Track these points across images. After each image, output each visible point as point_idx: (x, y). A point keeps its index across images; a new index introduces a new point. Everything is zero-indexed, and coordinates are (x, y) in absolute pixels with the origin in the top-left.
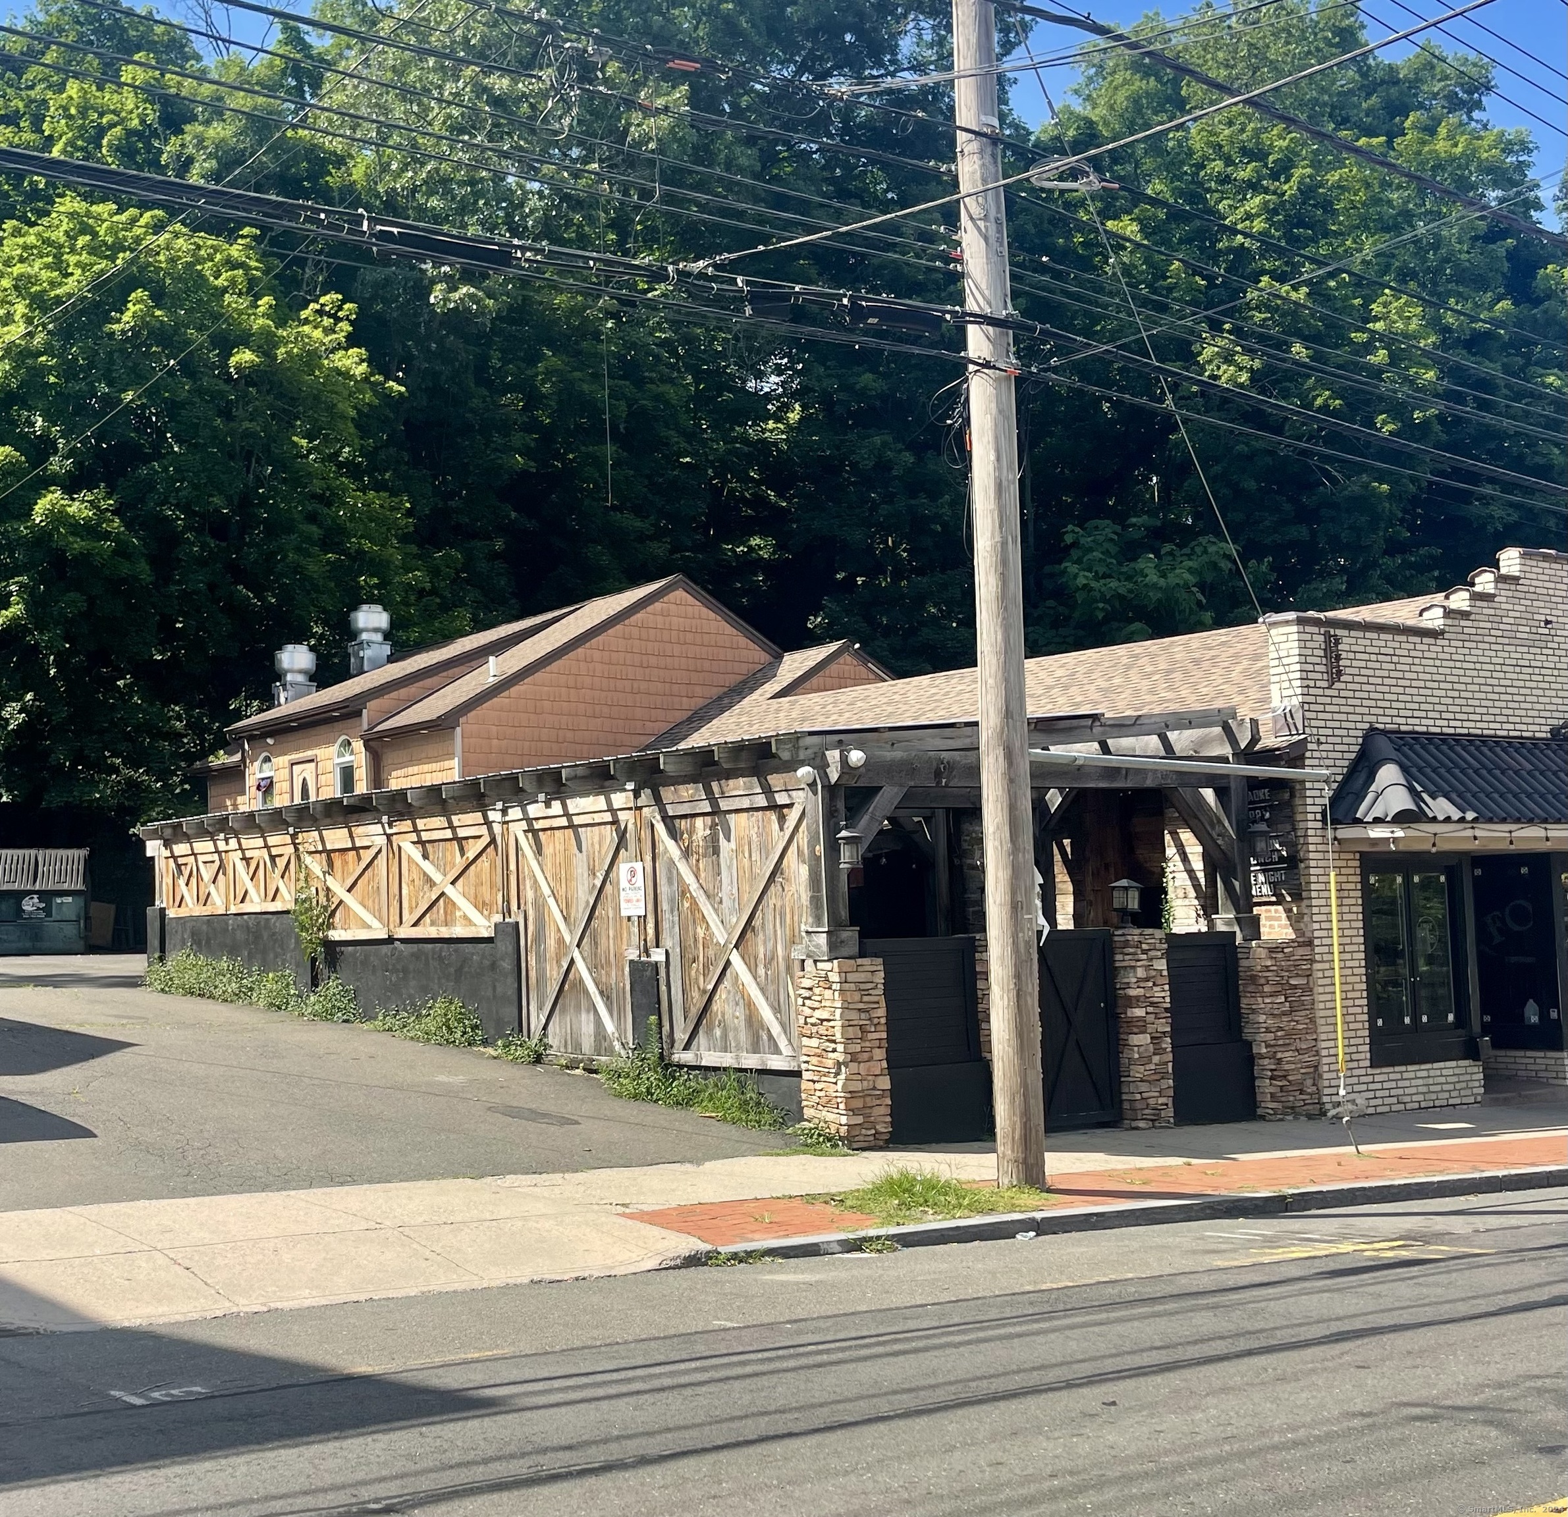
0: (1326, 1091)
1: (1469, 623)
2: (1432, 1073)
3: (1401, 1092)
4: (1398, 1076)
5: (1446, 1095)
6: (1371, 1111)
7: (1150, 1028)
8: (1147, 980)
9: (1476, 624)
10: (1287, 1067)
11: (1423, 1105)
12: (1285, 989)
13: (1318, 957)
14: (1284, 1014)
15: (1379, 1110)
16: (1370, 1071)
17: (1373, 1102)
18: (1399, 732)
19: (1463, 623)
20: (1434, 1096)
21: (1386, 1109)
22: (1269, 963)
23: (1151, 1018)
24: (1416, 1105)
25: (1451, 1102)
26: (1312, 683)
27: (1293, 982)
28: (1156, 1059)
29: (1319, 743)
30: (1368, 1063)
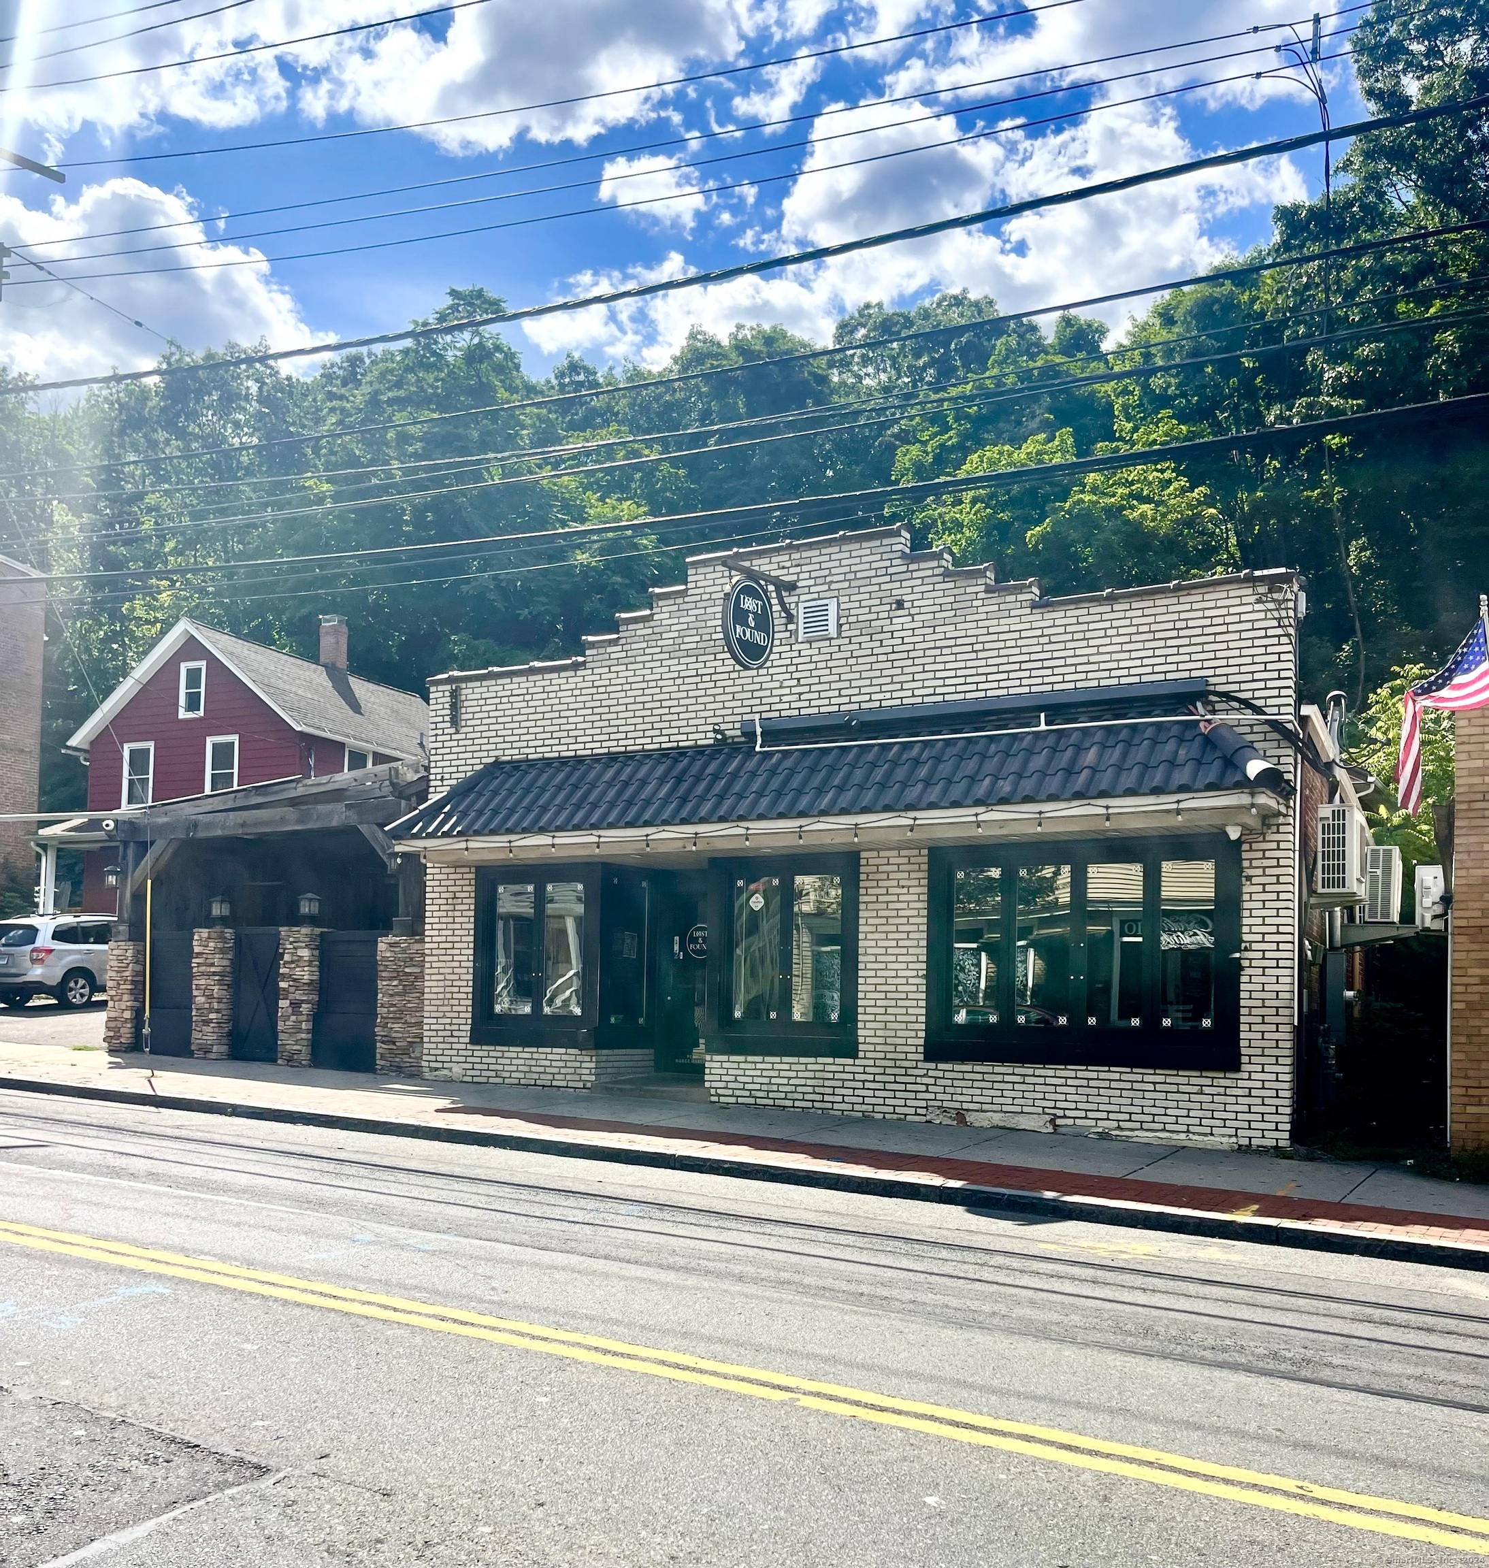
0: (425, 1058)
1: (619, 648)
2: (535, 1056)
3: (500, 1067)
4: (500, 1054)
5: (551, 1077)
6: (469, 1079)
7: (291, 996)
8: (292, 962)
9: (626, 647)
10: (394, 1035)
11: (523, 1082)
12: (398, 975)
13: (427, 952)
14: (397, 994)
15: (476, 1079)
16: (469, 1047)
17: (469, 1073)
18: (528, 760)
19: (609, 650)
20: (536, 1076)
21: (484, 1080)
22: (388, 955)
23: (291, 990)
24: (516, 1081)
25: (554, 1083)
26: (440, 732)
27: (407, 970)
28: (293, 1018)
29: (442, 780)
30: (467, 1040)
